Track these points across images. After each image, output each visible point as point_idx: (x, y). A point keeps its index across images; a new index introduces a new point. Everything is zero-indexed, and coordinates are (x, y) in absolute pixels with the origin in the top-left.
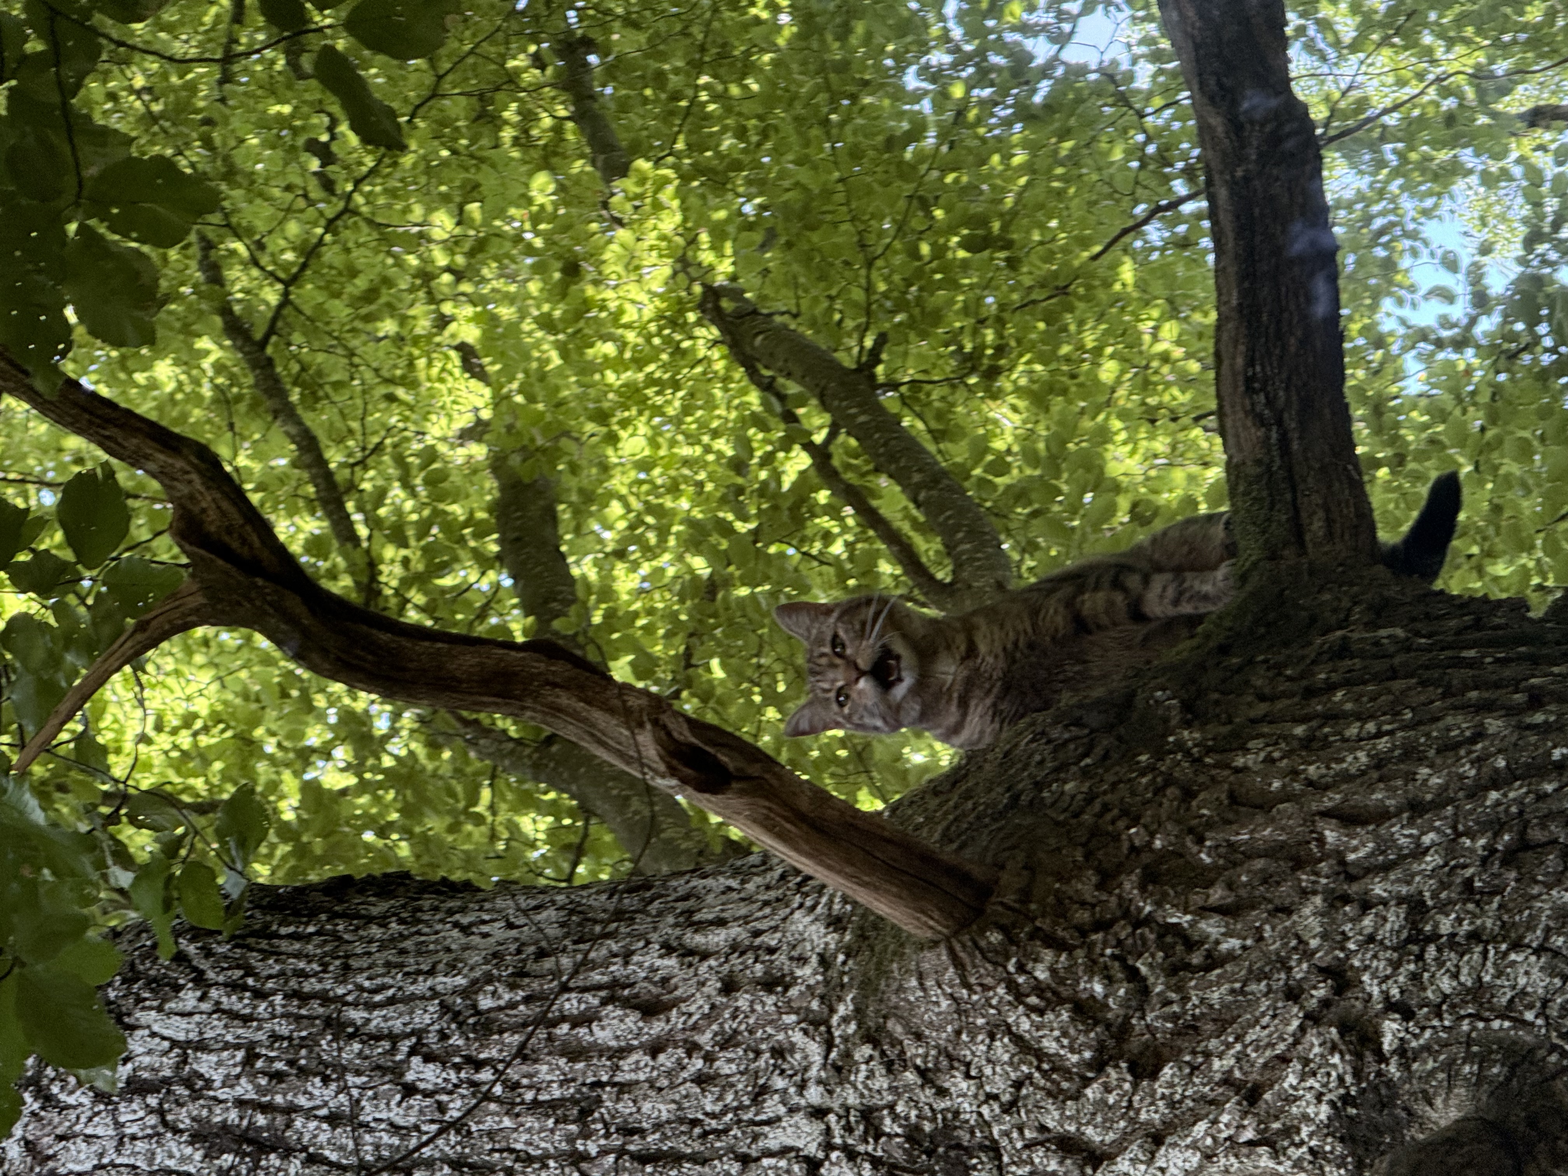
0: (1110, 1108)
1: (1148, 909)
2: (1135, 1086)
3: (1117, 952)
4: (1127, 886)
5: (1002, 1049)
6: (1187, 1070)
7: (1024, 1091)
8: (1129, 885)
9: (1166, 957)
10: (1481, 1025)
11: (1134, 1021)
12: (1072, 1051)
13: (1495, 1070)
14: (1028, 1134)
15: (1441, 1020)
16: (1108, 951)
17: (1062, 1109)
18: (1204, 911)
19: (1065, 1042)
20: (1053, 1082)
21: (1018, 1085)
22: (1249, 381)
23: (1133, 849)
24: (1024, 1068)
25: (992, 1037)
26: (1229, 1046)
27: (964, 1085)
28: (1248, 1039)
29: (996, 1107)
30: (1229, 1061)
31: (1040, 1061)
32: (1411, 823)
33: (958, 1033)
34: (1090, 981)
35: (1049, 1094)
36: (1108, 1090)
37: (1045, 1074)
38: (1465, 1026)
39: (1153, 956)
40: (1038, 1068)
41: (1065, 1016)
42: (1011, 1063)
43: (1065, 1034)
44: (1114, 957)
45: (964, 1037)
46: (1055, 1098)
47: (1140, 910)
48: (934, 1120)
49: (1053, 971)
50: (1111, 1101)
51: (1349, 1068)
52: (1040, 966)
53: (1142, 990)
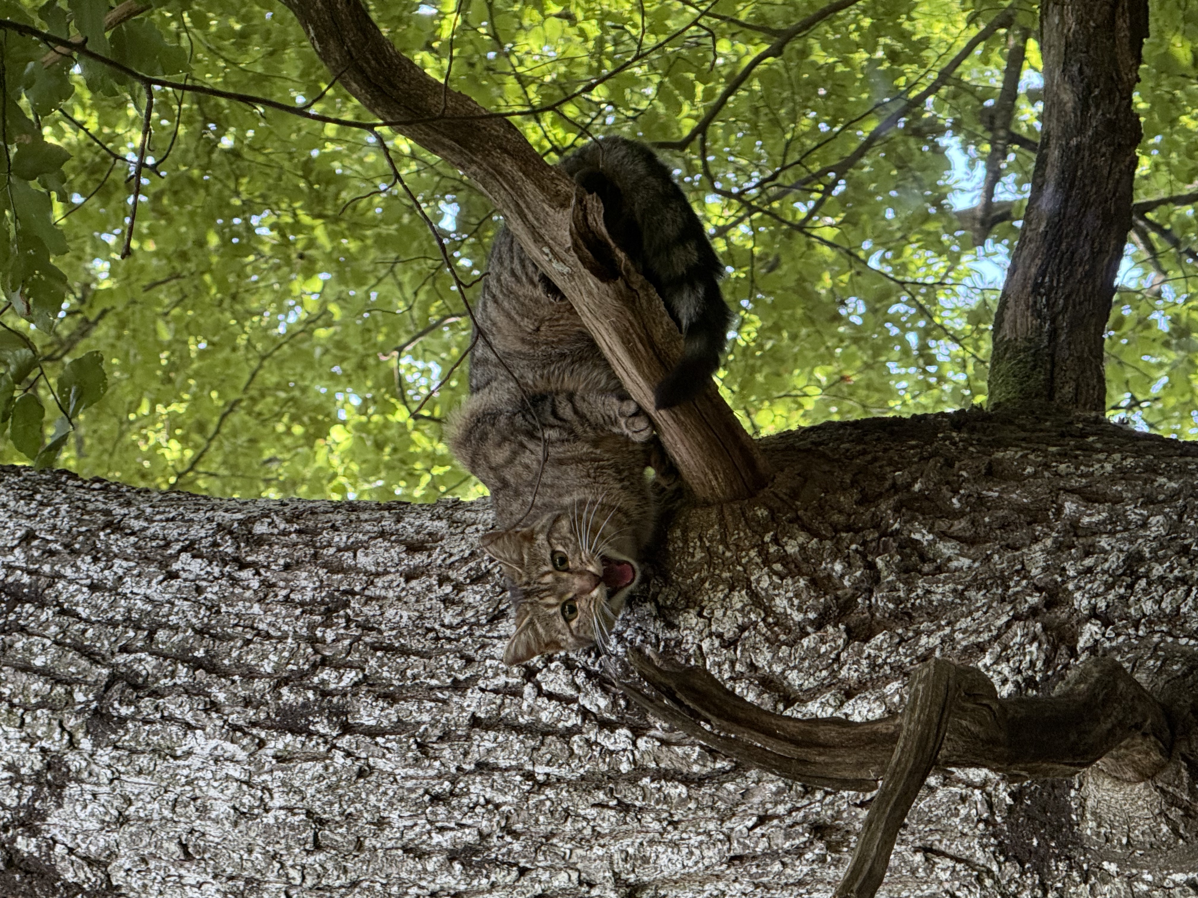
0: (820, 656)
1: (897, 526)
2: (847, 644)
3: (861, 549)
4: (883, 507)
5: (739, 599)
6: (897, 640)
7: (746, 634)
8: (885, 507)
9: (902, 560)
10: (1170, 639)
11: (859, 600)
12: (800, 609)
13: (1175, 667)
14: (738, 667)
15: (1137, 630)
16: (854, 547)
17: (775, 654)
18: (944, 536)
19: (796, 602)
20: (773, 632)
21: (742, 628)
22: (1037, 286)
23: (894, 485)
24: (753, 616)
25: (732, 589)
26: (940, 628)
27: (694, 621)
28: (958, 626)
29: (717, 643)
30: (935, 640)
31: (767, 615)
32: (1144, 505)
33: (703, 581)
34: (833, 562)
35: (767, 640)
36: (823, 641)
37: (768, 625)
38: (1156, 638)
39: (892, 557)
40: (764, 620)
41: (802, 583)
42: (742, 610)
43: (797, 596)
44: (856, 551)
45: (707, 585)
46: (772, 644)
47: (889, 526)
48: (657, 646)
49: (802, 548)
50: (823, 650)
51: (1042, 656)
52: (793, 542)
53: (876, 579)
